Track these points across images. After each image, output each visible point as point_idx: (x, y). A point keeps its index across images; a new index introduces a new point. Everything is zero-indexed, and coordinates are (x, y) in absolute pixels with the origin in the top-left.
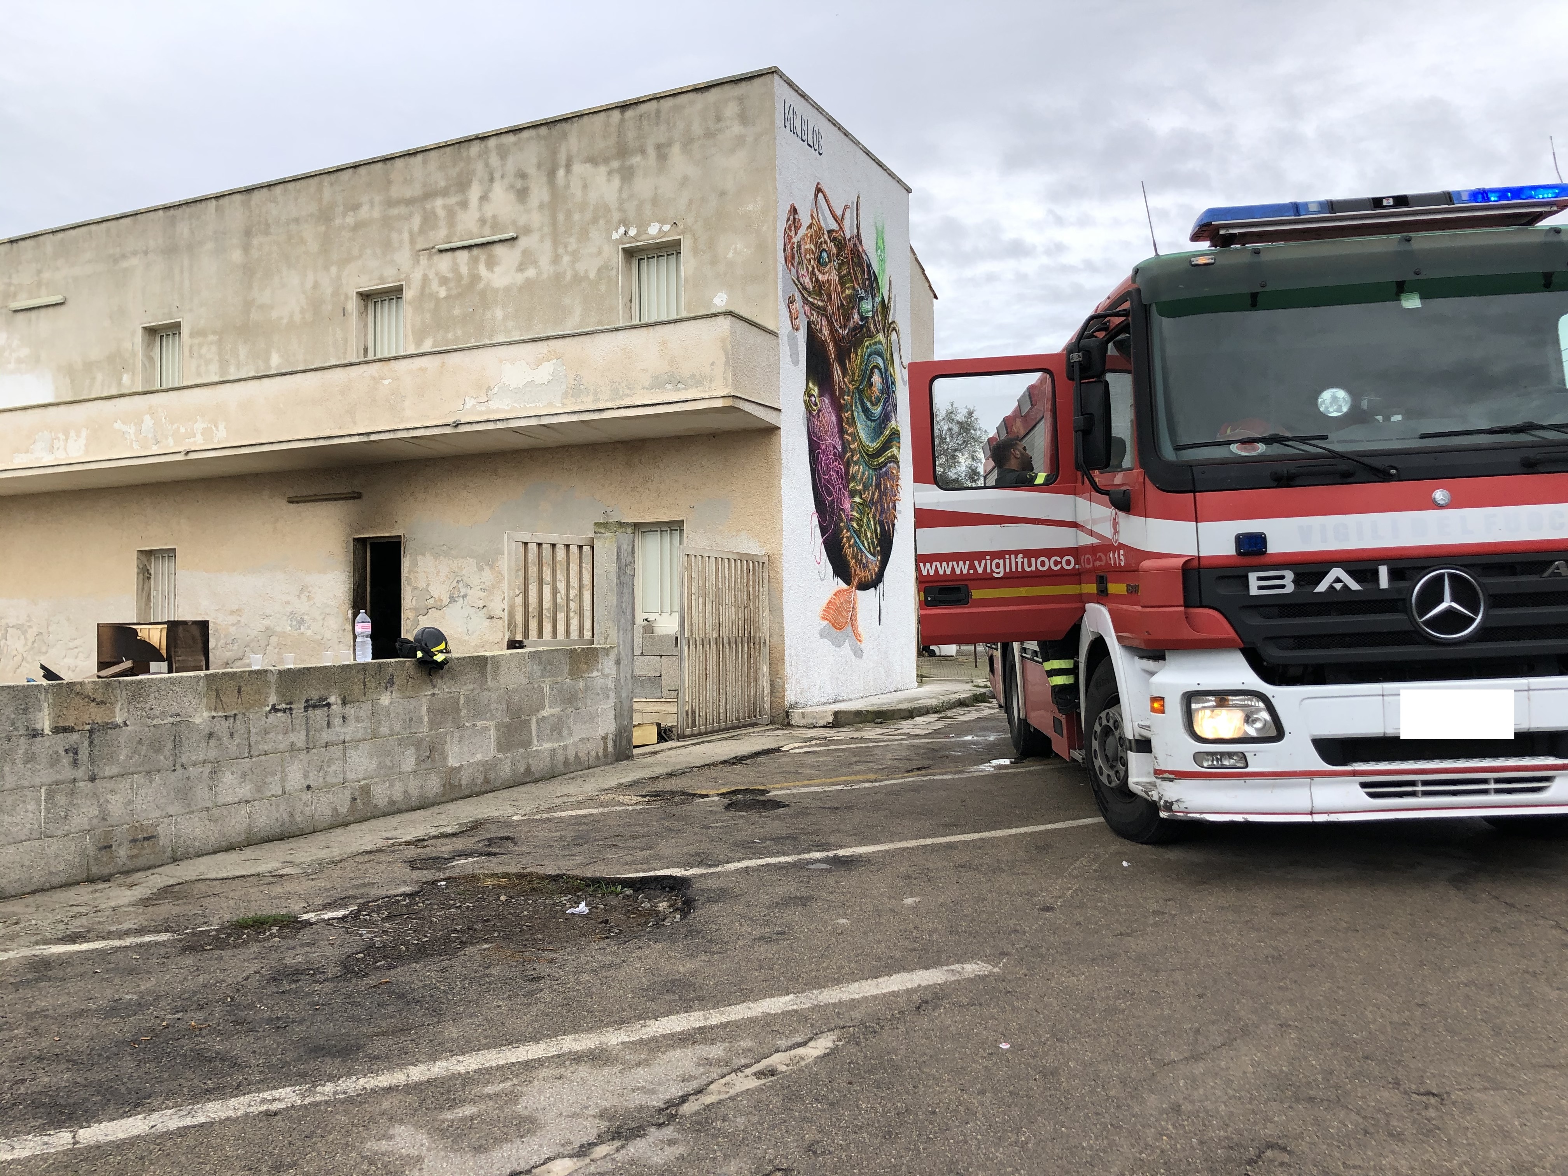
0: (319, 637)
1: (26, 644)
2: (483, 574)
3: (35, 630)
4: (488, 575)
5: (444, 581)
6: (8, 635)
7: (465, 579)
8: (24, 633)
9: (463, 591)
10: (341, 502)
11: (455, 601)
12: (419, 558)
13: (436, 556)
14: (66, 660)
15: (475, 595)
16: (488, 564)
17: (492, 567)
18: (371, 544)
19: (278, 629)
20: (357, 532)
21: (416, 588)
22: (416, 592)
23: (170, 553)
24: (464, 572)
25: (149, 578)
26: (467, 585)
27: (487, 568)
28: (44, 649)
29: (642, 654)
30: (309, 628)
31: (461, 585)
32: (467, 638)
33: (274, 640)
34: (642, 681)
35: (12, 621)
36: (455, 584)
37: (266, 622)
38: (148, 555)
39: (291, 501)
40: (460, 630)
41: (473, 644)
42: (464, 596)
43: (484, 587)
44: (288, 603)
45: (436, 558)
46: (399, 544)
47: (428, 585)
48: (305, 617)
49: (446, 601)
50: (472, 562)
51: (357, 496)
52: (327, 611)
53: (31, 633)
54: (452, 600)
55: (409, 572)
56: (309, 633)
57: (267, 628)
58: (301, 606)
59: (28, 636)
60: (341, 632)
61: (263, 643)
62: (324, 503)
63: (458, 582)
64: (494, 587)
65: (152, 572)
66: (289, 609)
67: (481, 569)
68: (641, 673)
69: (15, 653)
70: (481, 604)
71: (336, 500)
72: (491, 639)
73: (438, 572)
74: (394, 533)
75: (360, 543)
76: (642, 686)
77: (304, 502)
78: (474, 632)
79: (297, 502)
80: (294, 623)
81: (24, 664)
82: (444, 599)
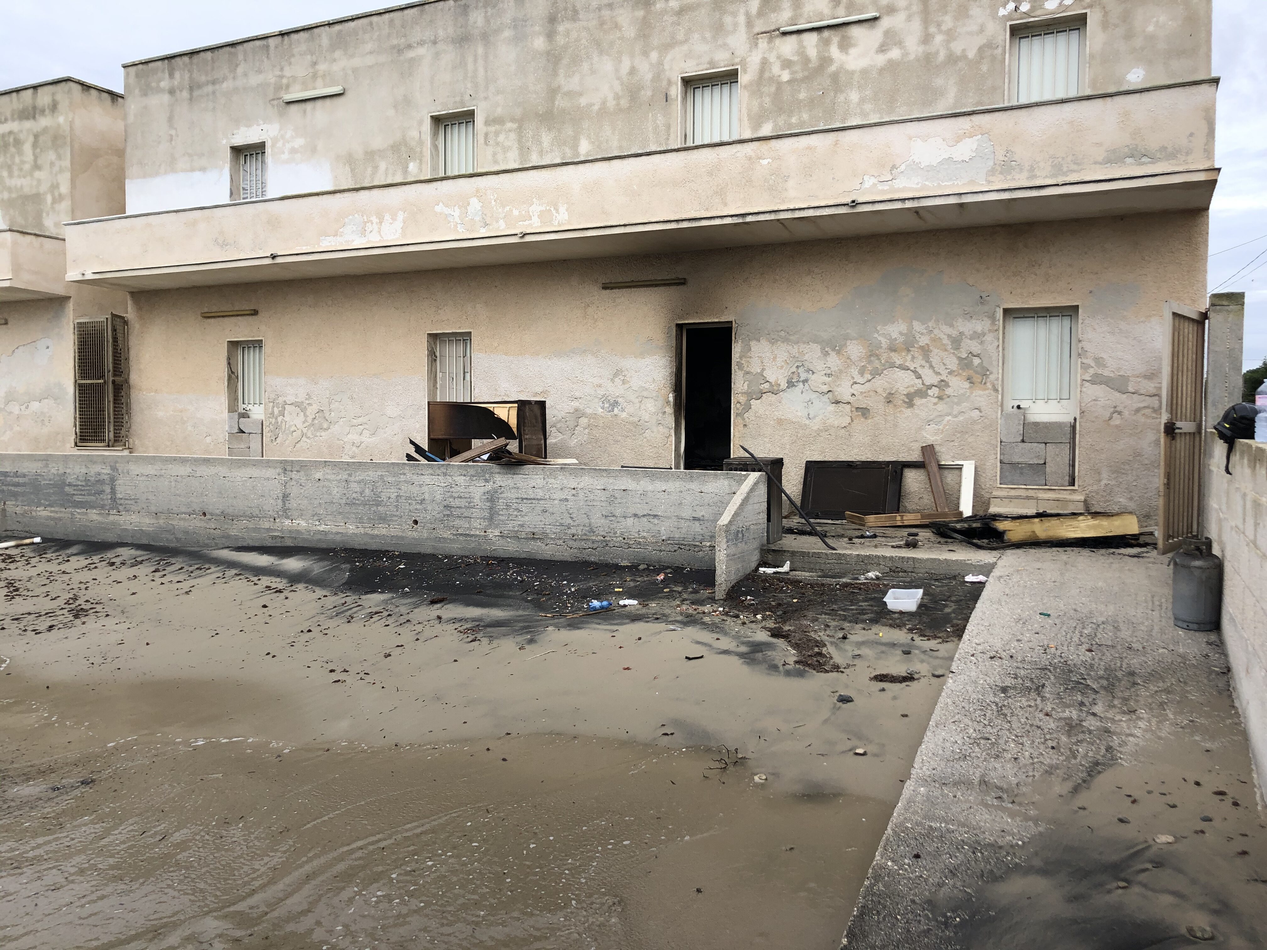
0: (636, 419)
1: (304, 422)
2: (828, 359)
3: (315, 407)
4: (834, 361)
5: (782, 367)
6: (286, 412)
7: (806, 364)
8: (304, 410)
9: (803, 376)
10: (662, 288)
11: (794, 385)
12: (753, 343)
13: (773, 342)
14: (350, 436)
15: (818, 380)
16: (834, 349)
17: (838, 352)
18: (687, 330)
19: (589, 411)
20: (680, 318)
21: (748, 373)
22: (748, 376)
23: (464, 338)
24: (806, 357)
25: (435, 360)
26: (808, 370)
27: (833, 354)
28: (325, 425)
29: (1023, 441)
30: (623, 410)
31: (801, 370)
32: (807, 422)
33: (584, 421)
34: (1022, 468)
35: (290, 399)
36: (794, 369)
37: (576, 404)
38: (434, 337)
39: (605, 287)
40: (799, 414)
41: (815, 428)
42: (805, 381)
43: (829, 372)
44: (600, 386)
45: (773, 344)
46: (731, 328)
47: (763, 370)
48: (620, 400)
49: (784, 385)
50: (816, 348)
51: (682, 282)
52: (645, 394)
53: (311, 411)
54: (791, 384)
55: (741, 358)
56: (624, 415)
57: (576, 410)
58: (615, 390)
59: (308, 413)
60: (660, 415)
61: (571, 424)
62: (642, 289)
63: (798, 367)
64: (841, 371)
65: (438, 354)
66: (601, 392)
67: (826, 354)
68: (1020, 460)
69: (293, 428)
70: (825, 388)
71: (656, 285)
72: (836, 423)
73: (775, 358)
74: (723, 319)
75: (680, 327)
76: (1022, 473)
77: (619, 288)
78: (814, 417)
79: (612, 288)
80: (607, 405)
81: (304, 439)
82: (782, 384)
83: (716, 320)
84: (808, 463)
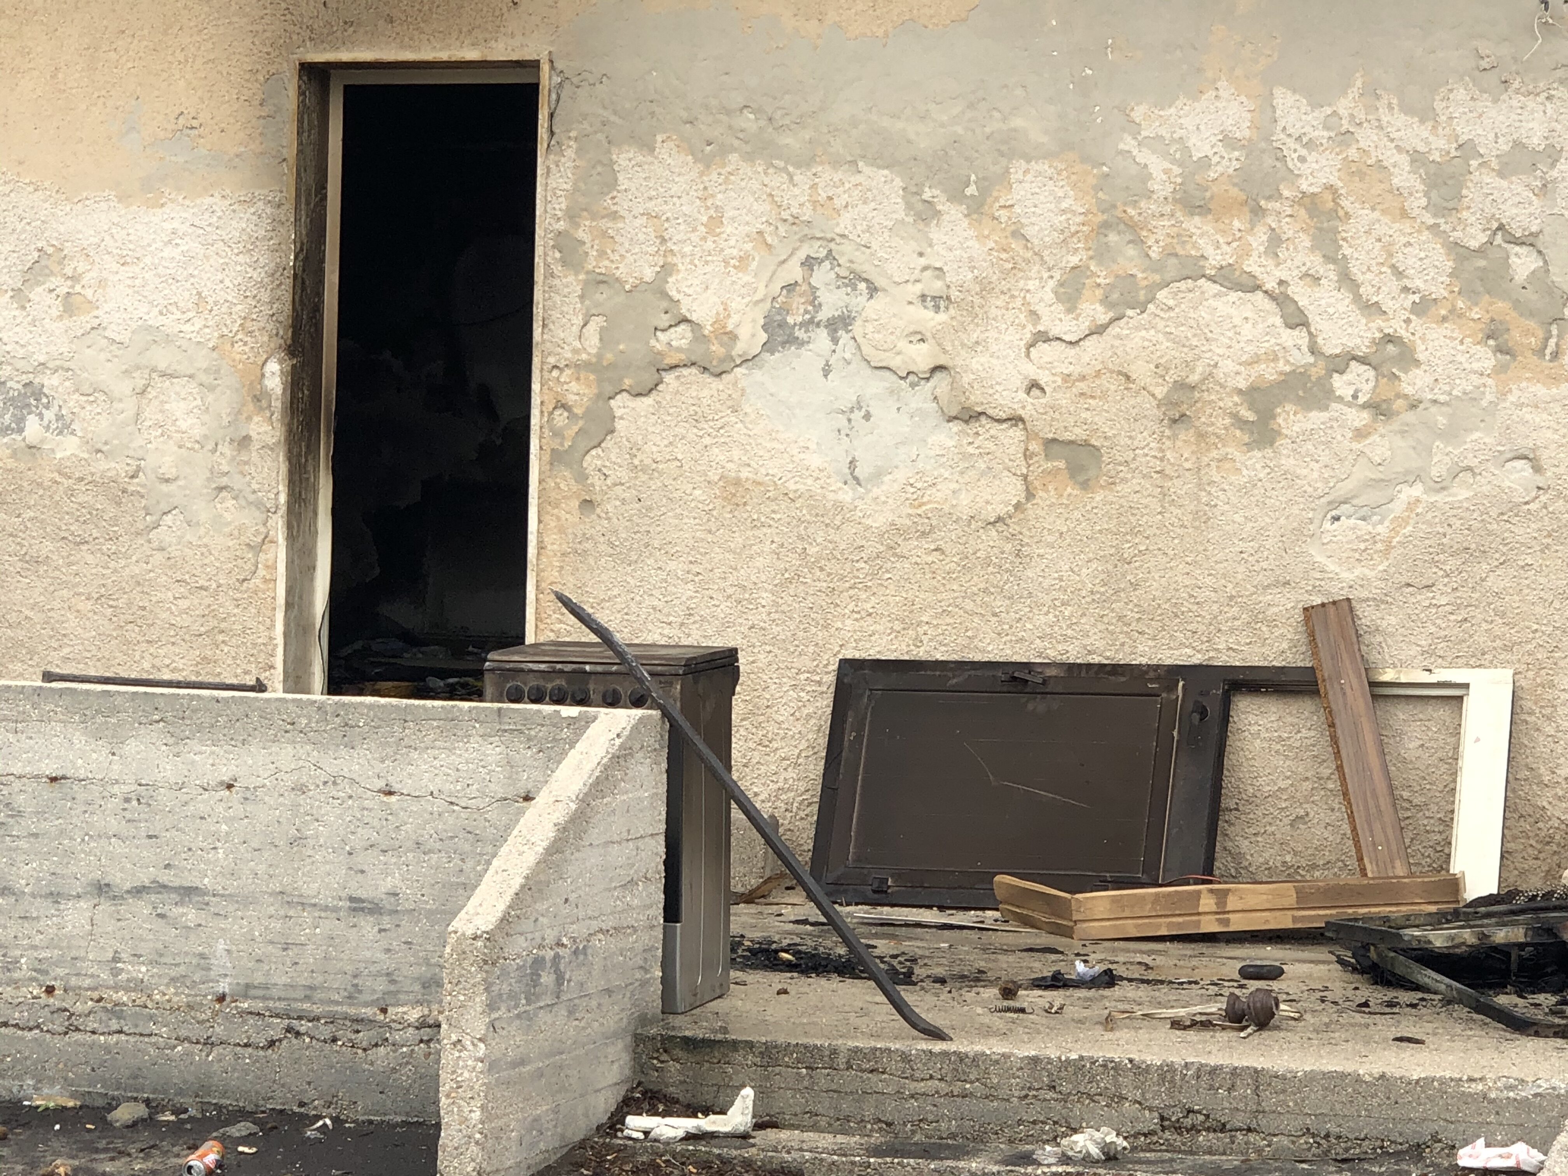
0: (117, 467)
2: (936, 234)
4: (957, 242)
5: (745, 260)
7: (846, 252)
9: (832, 302)
11: (791, 340)
12: (623, 157)
13: (706, 153)
15: (892, 321)
16: (956, 196)
17: (976, 208)
18: (352, 94)
20: (317, 39)
21: (601, 281)
22: (602, 296)
24: (844, 223)
26: (853, 279)
27: (953, 212)
30: (64, 426)
31: (822, 276)
32: (846, 495)
36: (794, 272)
40: (815, 461)
41: (879, 521)
42: (840, 323)
43: (937, 287)
45: (707, 162)
46: (533, 89)
47: (667, 270)
48: (50, 382)
49: (751, 336)
50: (886, 185)
52: (162, 358)
54: (780, 335)
55: (572, 216)
56: (67, 448)
58: (30, 335)
60: (226, 449)
63: (809, 263)
64: (985, 288)
67: (927, 213)
70: (921, 356)
72: (965, 503)
73: (716, 222)
74: (500, 52)
75: (316, 76)
78: (878, 475)
82: (744, 333)
83: (472, 55)
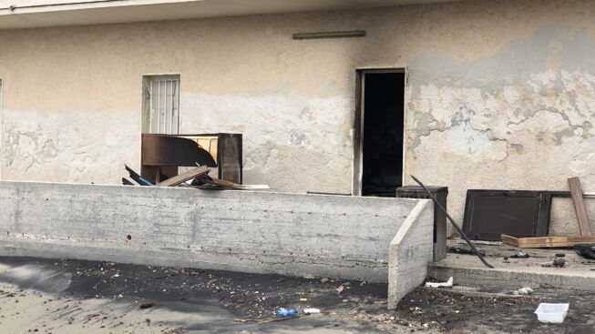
0: (319, 151)
1: (36, 149)
2: (487, 102)
3: (45, 137)
4: (492, 104)
5: (447, 108)
6: (20, 141)
7: (468, 106)
8: (35, 139)
9: (466, 116)
10: (345, 39)
11: (457, 124)
12: (422, 87)
13: (440, 86)
14: (74, 162)
15: (479, 120)
16: (492, 94)
17: (496, 96)
18: (366, 74)
19: (279, 143)
20: (359, 64)
21: (417, 113)
22: (418, 115)
23: (175, 79)
24: (468, 100)
25: (149, 98)
26: (470, 111)
27: (491, 97)
28: (53, 153)
30: (309, 143)
31: (463, 111)
32: (469, 156)
33: (274, 152)
35: (23, 130)
36: (458, 110)
37: (268, 137)
38: (148, 78)
39: (296, 37)
40: (462, 149)
41: (476, 161)
42: (467, 121)
43: (488, 113)
44: (289, 122)
45: (440, 88)
46: (404, 74)
47: (431, 110)
48: (306, 134)
49: (449, 123)
50: (478, 92)
51: (361, 34)
52: (329, 129)
53: (42, 140)
54: (455, 123)
55: (411, 99)
56: (310, 147)
57: (268, 142)
58: (302, 125)
59: (39, 142)
60: (342, 147)
61: (264, 154)
62: (327, 40)
63: (461, 108)
64: (498, 113)
65: (151, 93)
66: (290, 127)
67: (485, 97)
69: (26, 155)
70: (485, 127)
71: (340, 37)
72: (494, 157)
73: (441, 100)
74: (397, 66)
75: (359, 72)
77: (308, 38)
78: (476, 151)
79: (301, 38)
80: (295, 138)
81: (35, 164)
82: (447, 123)
83: (391, 67)
84: (469, 191)
